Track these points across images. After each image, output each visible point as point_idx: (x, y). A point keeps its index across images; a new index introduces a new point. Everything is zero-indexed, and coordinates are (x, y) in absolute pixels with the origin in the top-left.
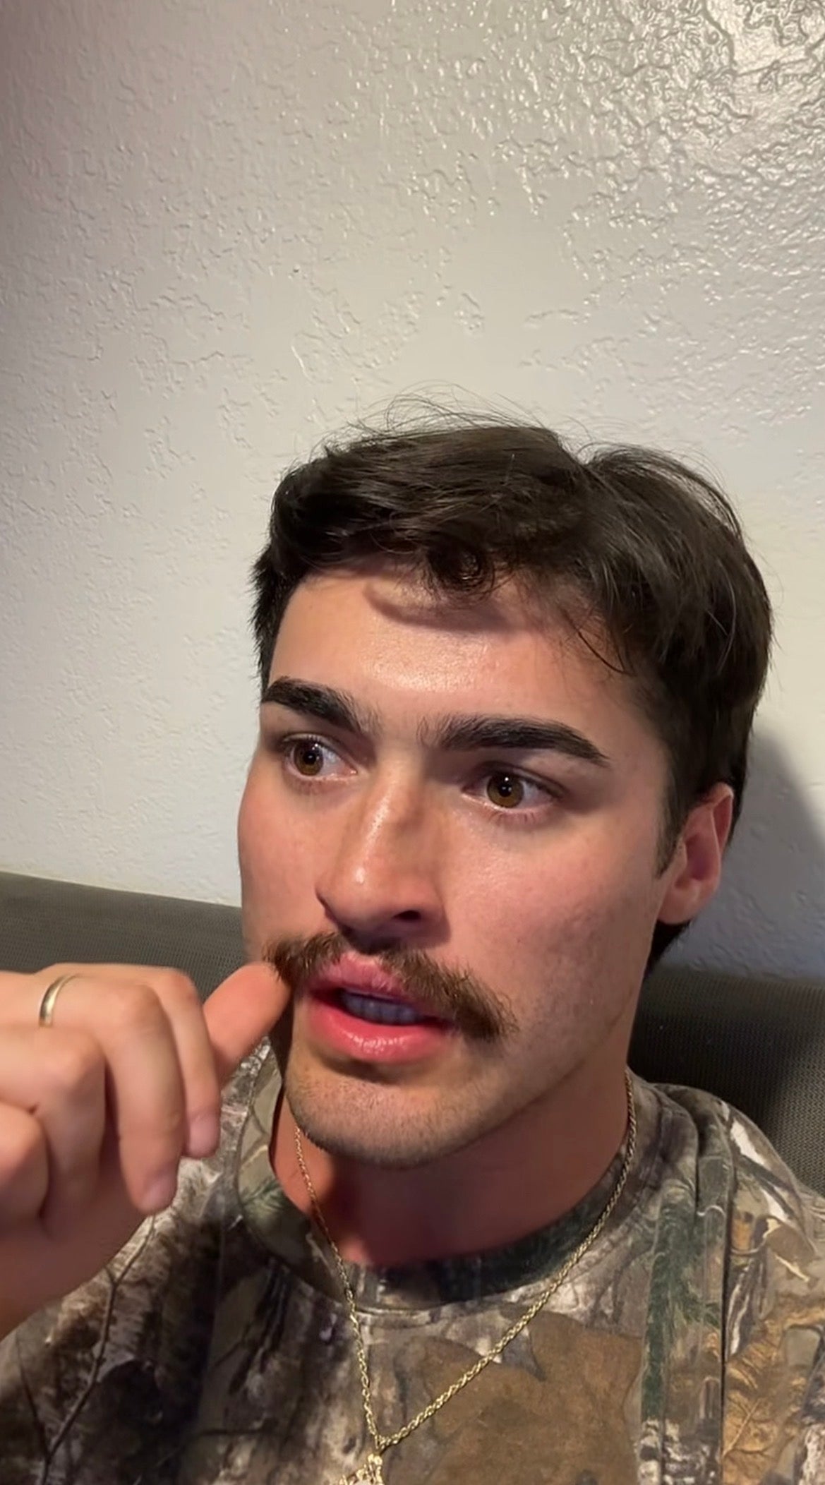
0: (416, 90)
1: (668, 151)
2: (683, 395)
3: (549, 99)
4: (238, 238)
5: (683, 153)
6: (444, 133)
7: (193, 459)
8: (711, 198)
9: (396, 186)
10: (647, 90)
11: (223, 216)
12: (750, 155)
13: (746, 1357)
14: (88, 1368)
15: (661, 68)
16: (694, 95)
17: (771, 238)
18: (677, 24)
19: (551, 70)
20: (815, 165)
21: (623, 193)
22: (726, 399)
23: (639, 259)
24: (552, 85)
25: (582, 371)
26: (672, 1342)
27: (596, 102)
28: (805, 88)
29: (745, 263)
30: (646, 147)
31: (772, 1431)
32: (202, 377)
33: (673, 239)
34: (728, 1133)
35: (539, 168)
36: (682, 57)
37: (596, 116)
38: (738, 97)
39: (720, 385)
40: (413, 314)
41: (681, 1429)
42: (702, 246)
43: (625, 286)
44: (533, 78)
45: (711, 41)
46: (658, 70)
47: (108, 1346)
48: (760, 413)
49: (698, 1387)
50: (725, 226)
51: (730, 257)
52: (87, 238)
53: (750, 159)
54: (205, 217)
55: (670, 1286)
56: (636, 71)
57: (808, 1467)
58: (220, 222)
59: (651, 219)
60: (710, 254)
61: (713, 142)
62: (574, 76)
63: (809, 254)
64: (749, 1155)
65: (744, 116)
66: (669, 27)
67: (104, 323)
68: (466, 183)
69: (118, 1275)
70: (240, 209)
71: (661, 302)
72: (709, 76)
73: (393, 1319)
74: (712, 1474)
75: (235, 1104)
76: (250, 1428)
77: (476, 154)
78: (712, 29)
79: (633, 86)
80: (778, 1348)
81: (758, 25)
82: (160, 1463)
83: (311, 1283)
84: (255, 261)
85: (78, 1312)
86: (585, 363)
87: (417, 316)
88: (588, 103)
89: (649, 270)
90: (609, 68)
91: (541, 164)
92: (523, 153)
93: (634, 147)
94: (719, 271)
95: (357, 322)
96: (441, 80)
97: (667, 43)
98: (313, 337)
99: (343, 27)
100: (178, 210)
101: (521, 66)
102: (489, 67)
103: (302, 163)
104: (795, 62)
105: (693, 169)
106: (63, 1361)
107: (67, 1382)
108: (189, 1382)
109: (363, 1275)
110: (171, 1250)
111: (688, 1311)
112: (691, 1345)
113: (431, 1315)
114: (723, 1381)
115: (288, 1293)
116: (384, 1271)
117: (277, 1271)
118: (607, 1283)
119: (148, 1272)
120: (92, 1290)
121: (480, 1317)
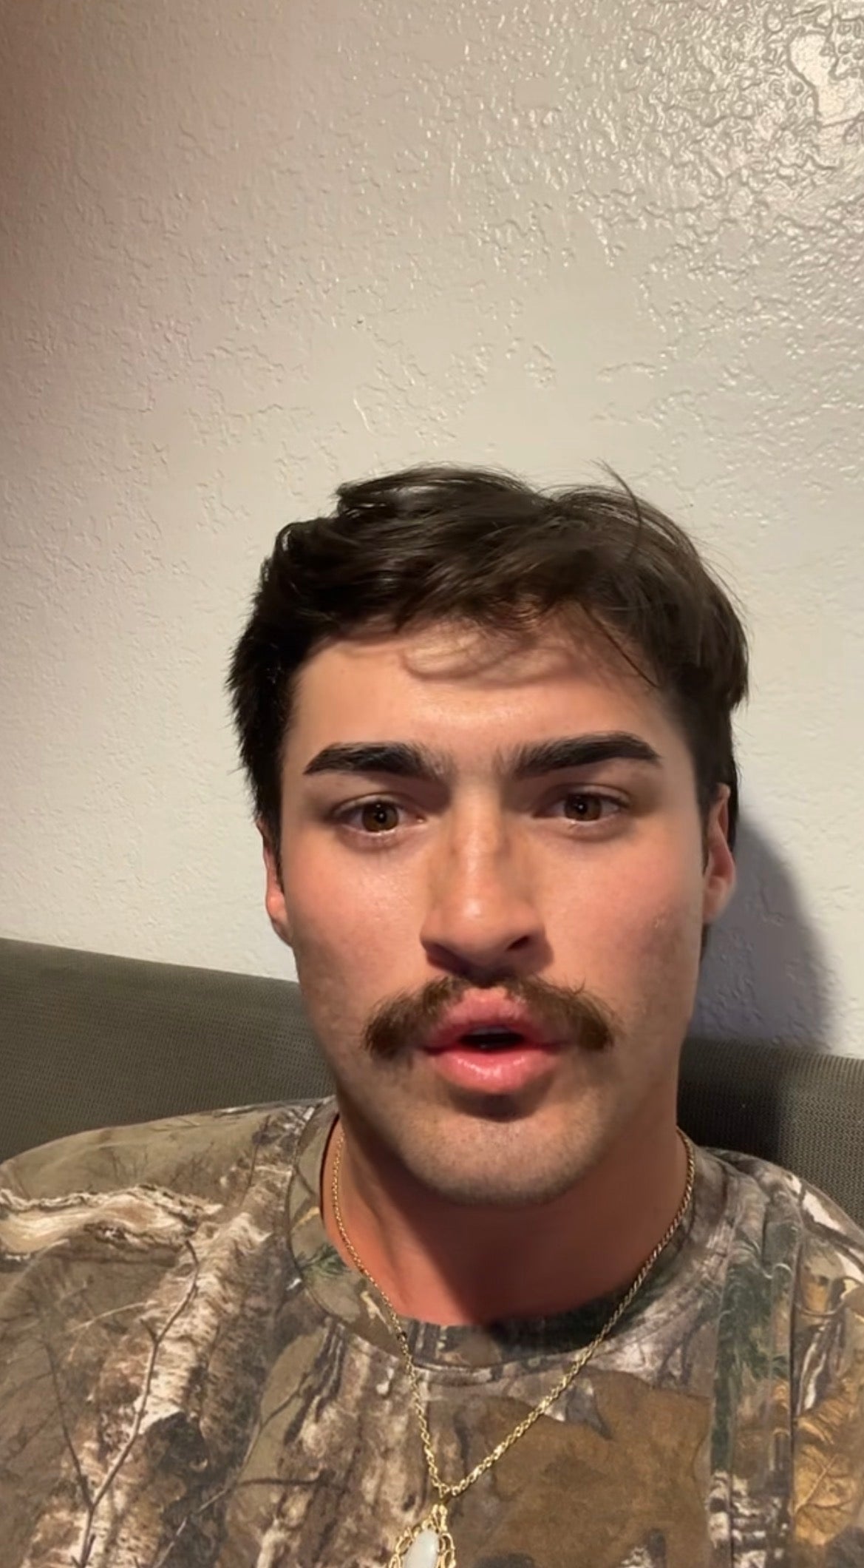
0: (489, 140)
1: (750, 203)
2: (764, 451)
3: (627, 149)
4: (299, 288)
5: (767, 205)
6: (517, 183)
7: (247, 514)
8: (795, 250)
9: (467, 237)
10: (728, 141)
11: (285, 266)
12: (833, 207)
13: (823, 1413)
14: (130, 1421)
15: (744, 118)
16: (777, 146)
17: (856, 291)
18: (761, 75)
19: (629, 120)
21: (701, 244)
22: (809, 455)
23: (718, 312)
24: (630, 135)
25: (657, 425)
26: (740, 1400)
27: (675, 152)
29: (829, 316)
30: (727, 198)
31: (849, 1486)
32: (259, 430)
33: (754, 291)
34: (800, 1204)
35: (616, 219)
36: (765, 108)
37: (676, 167)
38: (822, 148)
39: (802, 440)
40: (481, 366)
41: (749, 1483)
42: (785, 299)
43: (704, 339)
44: (610, 128)
45: (796, 92)
46: (739, 121)
47: (150, 1400)
48: (842, 469)
49: (765, 1443)
50: (809, 279)
51: (814, 310)
52: (142, 287)
53: (835, 211)
54: (266, 266)
55: (737, 1342)
56: (717, 122)
58: (282, 272)
59: (732, 271)
60: (793, 307)
61: (797, 194)
62: (653, 128)
64: (823, 1222)
65: (829, 168)
66: (753, 77)
67: (157, 374)
68: (539, 234)
69: (160, 1332)
70: (303, 259)
71: (742, 355)
72: (793, 127)
73: (453, 1376)
74: (785, 1527)
75: (280, 1164)
76: (306, 1479)
77: (550, 204)
78: (795, 78)
79: (714, 137)
80: (855, 1405)
81: (845, 76)
82: (204, 1507)
83: (366, 1337)
84: (315, 311)
85: (120, 1370)
86: (661, 417)
87: (485, 369)
88: (668, 153)
89: (729, 323)
90: (689, 119)
91: (618, 214)
92: (599, 203)
93: (715, 198)
94: (803, 324)
95: (423, 375)
96: (516, 129)
97: (750, 94)
98: (377, 389)
99: (414, 75)
100: (237, 259)
101: (598, 115)
102: (565, 116)
103: (369, 212)
105: (776, 220)
106: (105, 1416)
107: (109, 1436)
108: (234, 1431)
109: (422, 1332)
110: (218, 1311)
111: (758, 1370)
112: (759, 1403)
113: (493, 1373)
114: (792, 1434)
115: (344, 1350)
116: (444, 1328)
117: (333, 1330)
118: (676, 1344)
119: (192, 1330)
120: (134, 1349)
121: (542, 1376)
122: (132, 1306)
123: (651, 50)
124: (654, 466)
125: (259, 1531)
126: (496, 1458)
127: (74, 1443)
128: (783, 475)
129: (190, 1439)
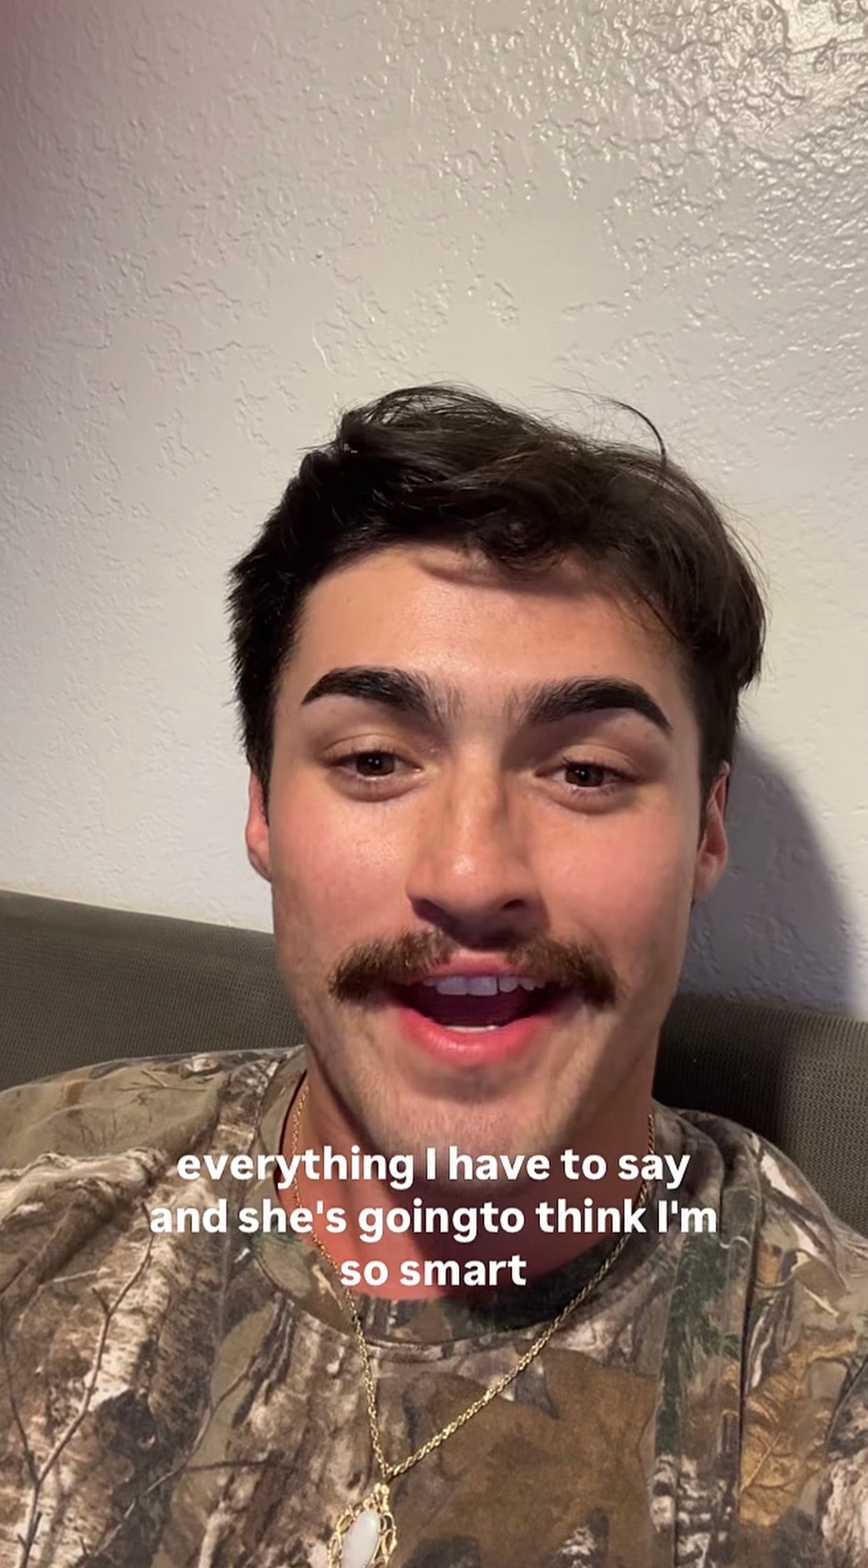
0: (449, 66)
1: (716, 134)
2: (729, 394)
3: (590, 76)
4: (257, 220)
5: (733, 136)
6: (478, 110)
7: (207, 456)
8: (762, 184)
9: (427, 168)
10: (695, 68)
11: (242, 197)
12: (804, 139)
13: (768, 1390)
14: (79, 1396)
15: (711, 45)
16: (745, 73)
17: (824, 228)
19: (593, 45)
21: (667, 177)
22: (774, 399)
23: (683, 249)
24: (594, 61)
25: (620, 367)
26: (690, 1377)
27: (641, 81)
28: (863, 69)
29: (796, 254)
30: (693, 129)
31: (793, 1465)
32: (217, 369)
33: (721, 227)
34: (758, 1165)
35: (579, 151)
36: (733, 34)
37: (641, 96)
38: (791, 77)
39: (768, 384)
40: (441, 303)
41: (698, 1465)
42: (752, 236)
43: (669, 277)
44: (574, 54)
45: (764, 17)
46: (707, 47)
47: (101, 1376)
48: (810, 414)
49: (716, 1421)
50: (776, 215)
51: (781, 247)
52: (97, 218)
53: (804, 143)
54: (222, 197)
55: (688, 1318)
56: (683, 48)
57: (833, 1503)
58: (239, 204)
59: (697, 206)
60: (760, 244)
61: (764, 126)
62: (618, 52)
64: (780, 1188)
65: (798, 98)
67: (113, 309)
68: (501, 165)
69: (112, 1304)
70: (260, 190)
71: (706, 294)
72: (761, 54)
73: (403, 1353)
74: (729, 1509)
76: (254, 1460)
77: (512, 134)
79: (680, 64)
80: (802, 1381)
82: (151, 1489)
83: (316, 1315)
84: (272, 244)
85: (70, 1342)
86: (625, 359)
87: (446, 306)
88: (632, 81)
89: (695, 261)
90: (655, 44)
91: (582, 145)
92: (562, 133)
93: (681, 129)
94: (769, 263)
95: (383, 312)
96: (476, 54)
97: (718, 18)
98: (337, 327)
100: (194, 190)
101: (562, 40)
102: (527, 41)
103: (327, 141)
104: (853, 41)
105: (742, 153)
106: (53, 1390)
107: (57, 1410)
108: (184, 1412)
109: (373, 1307)
110: (170, 1279)
111: (708, 1345)
112: (709, 1381)
113: (444, 1351)
114: (741, 1414)
115: (294, 1327)
116: (395, 1302)
117: (283, 1306)
118: (627, 1320)
119: (143, 1302)
120: (85, 1320)
121: (493, 1354)
122: (84, 1274)
125: (204, 1514)
126: (445, 1437)
127: (22, 1417)
128: (748, 420)
129: (139, 1415)
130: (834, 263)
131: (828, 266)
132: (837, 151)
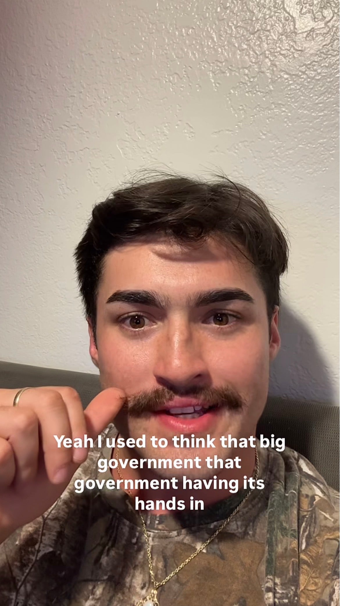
0: (167, 41)
1: (269, 65)
2: (276, 164)
3: (221, 44)
4: (94, 101)
5: (276, 66)
6: (178, 58)
7: (77, 191)
8: (287, 84)
9: (159, 80)
10: (260, 40)
11: (88, 92)
12: (303, 66)
13: (309, 551)
14: (33, 554)
15: (266, 31)
16: (279, 42)
17: (311, 100)
18: (273, 13)
19: (221, 32)
20: (329, 70)
21: (251, 82)
22: (294, 165)
23: (257, 109)
24: (222, 38)
25: (235, 154)
26: (277, 545)
27: (240, 45)
28: (324, 39)
29: (301, 110)
30: (260, 63)
31: (319, 582)
32: (80, 158)
33: (272, 101)
34: (297, 463)
35: (217, 72)
36: (274, 27)
37: (240, 51)
38: (297, 43)
39: (291, 160)
40: (166, 131)
41: (281, 580)
42: (283, 103)
43: (252, 120)
44: (214, 35)
45: (286, 20)
47: (42, 545)
48: (308, 171)
49: (289, 564)
50: (293, 95)
51: (295, 107)
52: (33, 101)
53: (303, 68)
54: (81, 92)
55: (275, 522)
56: (256, 32)
57: (335, 596)
58: (88, 95)
59: (262, 92)
60: (287, 107)
61: (287, 61)
62: (231, 35)
63: (327, 106)
64: (306, 471)
65: (300, 50)
66: (269, 14)
67: (40, 136)
68: (187, 78)
69: (46, 516)
70: (96, 89)
71: (267, 126)
72: (285, 34)
73: (162, 534)
74: (296, 598)
76: (102, 579)
77: (191, 66)
78: (287, 15)
79: (255, 38)
80: (322, 548)
81: (306, 13)
82: (64, 593)
83: (128, 519)
84: (101, 110)
85: (29, 531)
86: (236, 151)
87: (167, 132)
88: (236, 45)
89: (262, 113)
90: (245, 32)
91: (218, 70)
92: (210, 66)
93: (255, 63)
94: (290, 113)
95: (143, 135)
96: (177, 36)
97: (268, 21)
98: (125, 141)
99: (137, 15)
100: (70, 90)
101: (209, 30)
102: (196, 31)
103: (121, 70)
104: (320, 28)
105: (279, 72)
106: (23, 551)
107: (25, 560)
109: (149, 517)
110: (68, 506)
111: (283, 533)
112: (285, 546)
113: (178, 533)
114: (299, 560)
115: (118, 524)
116: (158, 515)
117: (114, 515)
118: (250, 521)
119: (58, 515)
121: (197, 534)
123: (230, 3)
124: (234, 171)
125: (84, 601)
128: (284, 174)
129: (58, 562)
130: (316, 113)
131: (313, 114)
132: (315, 70)
